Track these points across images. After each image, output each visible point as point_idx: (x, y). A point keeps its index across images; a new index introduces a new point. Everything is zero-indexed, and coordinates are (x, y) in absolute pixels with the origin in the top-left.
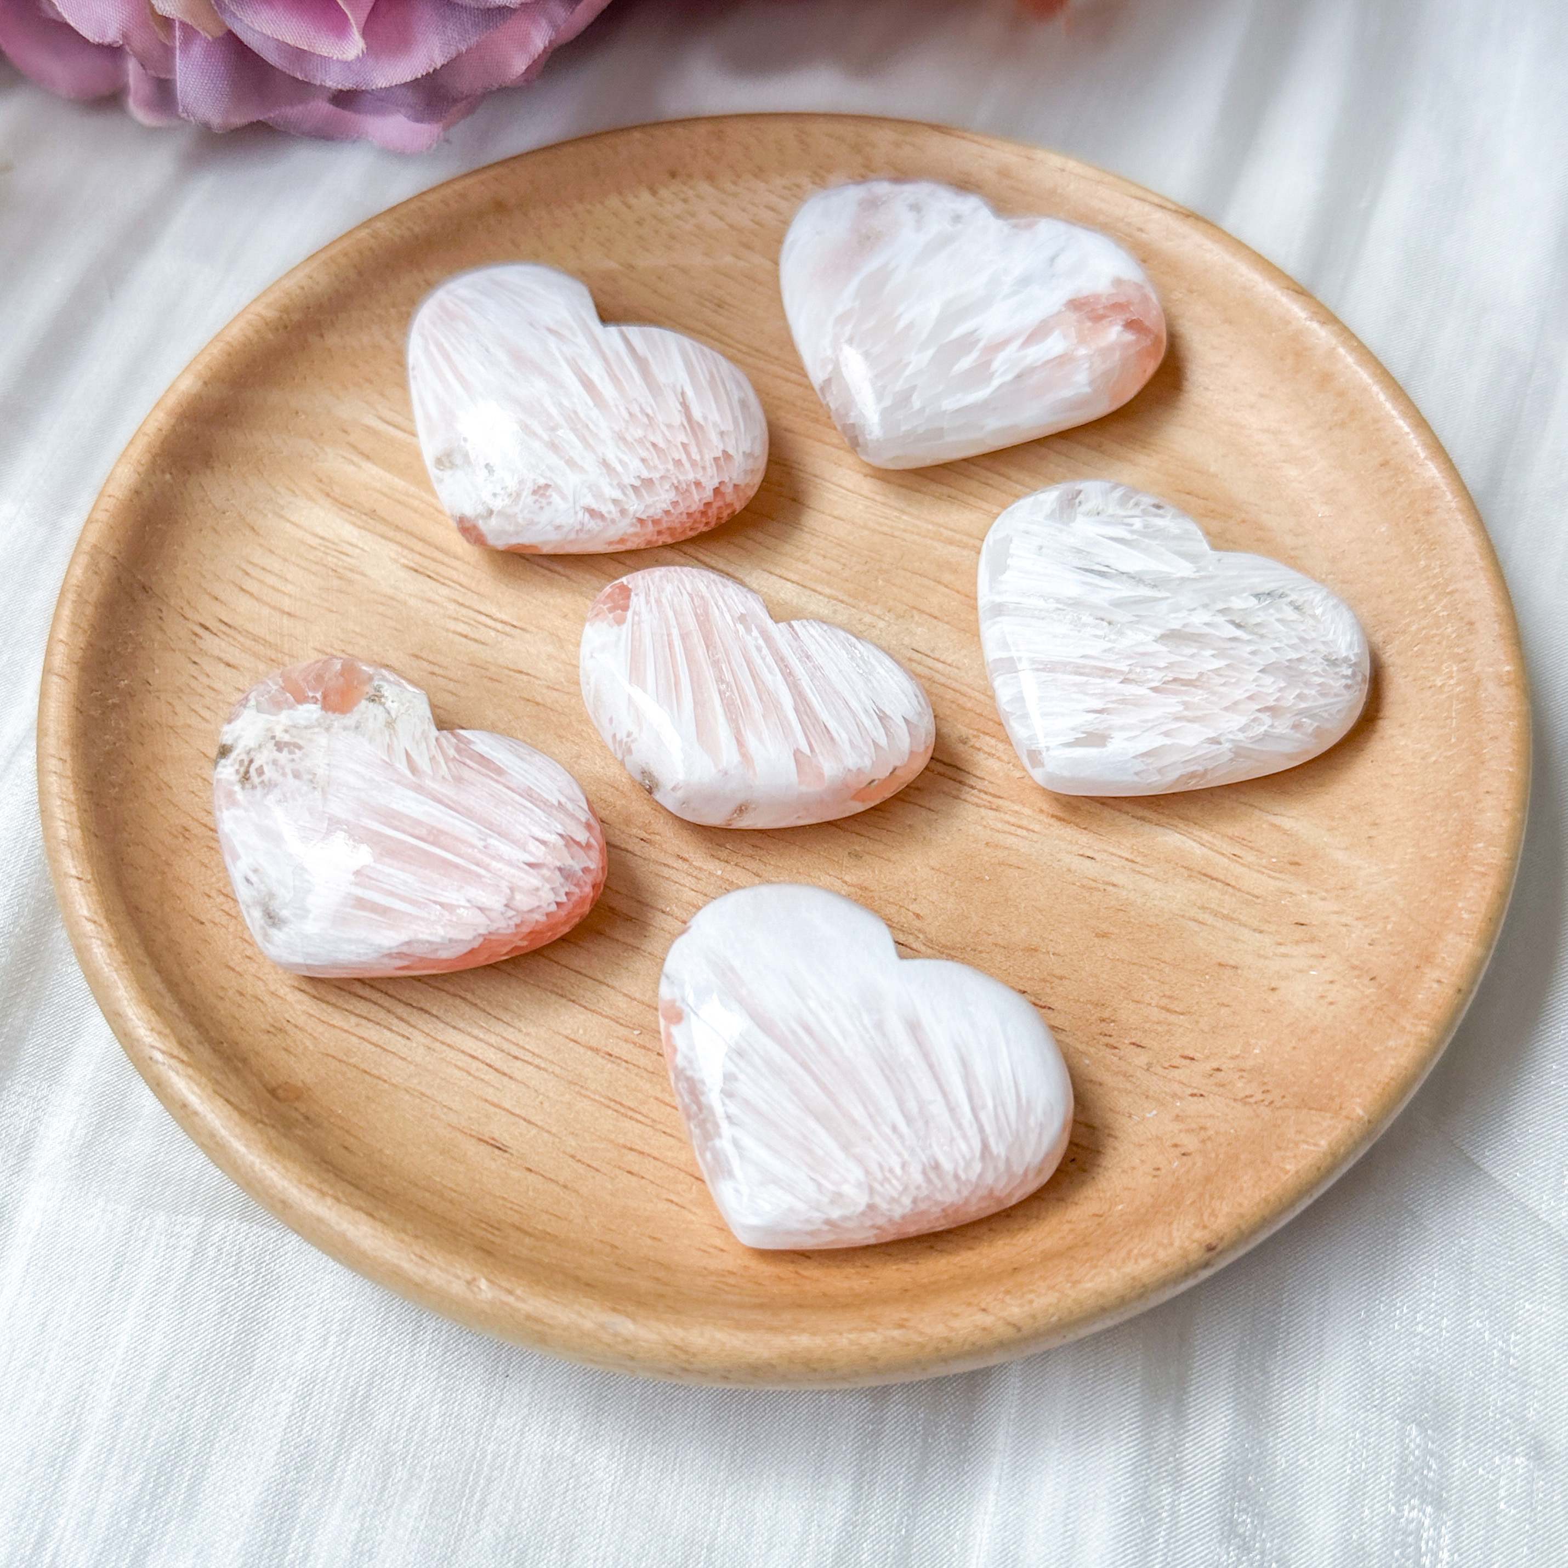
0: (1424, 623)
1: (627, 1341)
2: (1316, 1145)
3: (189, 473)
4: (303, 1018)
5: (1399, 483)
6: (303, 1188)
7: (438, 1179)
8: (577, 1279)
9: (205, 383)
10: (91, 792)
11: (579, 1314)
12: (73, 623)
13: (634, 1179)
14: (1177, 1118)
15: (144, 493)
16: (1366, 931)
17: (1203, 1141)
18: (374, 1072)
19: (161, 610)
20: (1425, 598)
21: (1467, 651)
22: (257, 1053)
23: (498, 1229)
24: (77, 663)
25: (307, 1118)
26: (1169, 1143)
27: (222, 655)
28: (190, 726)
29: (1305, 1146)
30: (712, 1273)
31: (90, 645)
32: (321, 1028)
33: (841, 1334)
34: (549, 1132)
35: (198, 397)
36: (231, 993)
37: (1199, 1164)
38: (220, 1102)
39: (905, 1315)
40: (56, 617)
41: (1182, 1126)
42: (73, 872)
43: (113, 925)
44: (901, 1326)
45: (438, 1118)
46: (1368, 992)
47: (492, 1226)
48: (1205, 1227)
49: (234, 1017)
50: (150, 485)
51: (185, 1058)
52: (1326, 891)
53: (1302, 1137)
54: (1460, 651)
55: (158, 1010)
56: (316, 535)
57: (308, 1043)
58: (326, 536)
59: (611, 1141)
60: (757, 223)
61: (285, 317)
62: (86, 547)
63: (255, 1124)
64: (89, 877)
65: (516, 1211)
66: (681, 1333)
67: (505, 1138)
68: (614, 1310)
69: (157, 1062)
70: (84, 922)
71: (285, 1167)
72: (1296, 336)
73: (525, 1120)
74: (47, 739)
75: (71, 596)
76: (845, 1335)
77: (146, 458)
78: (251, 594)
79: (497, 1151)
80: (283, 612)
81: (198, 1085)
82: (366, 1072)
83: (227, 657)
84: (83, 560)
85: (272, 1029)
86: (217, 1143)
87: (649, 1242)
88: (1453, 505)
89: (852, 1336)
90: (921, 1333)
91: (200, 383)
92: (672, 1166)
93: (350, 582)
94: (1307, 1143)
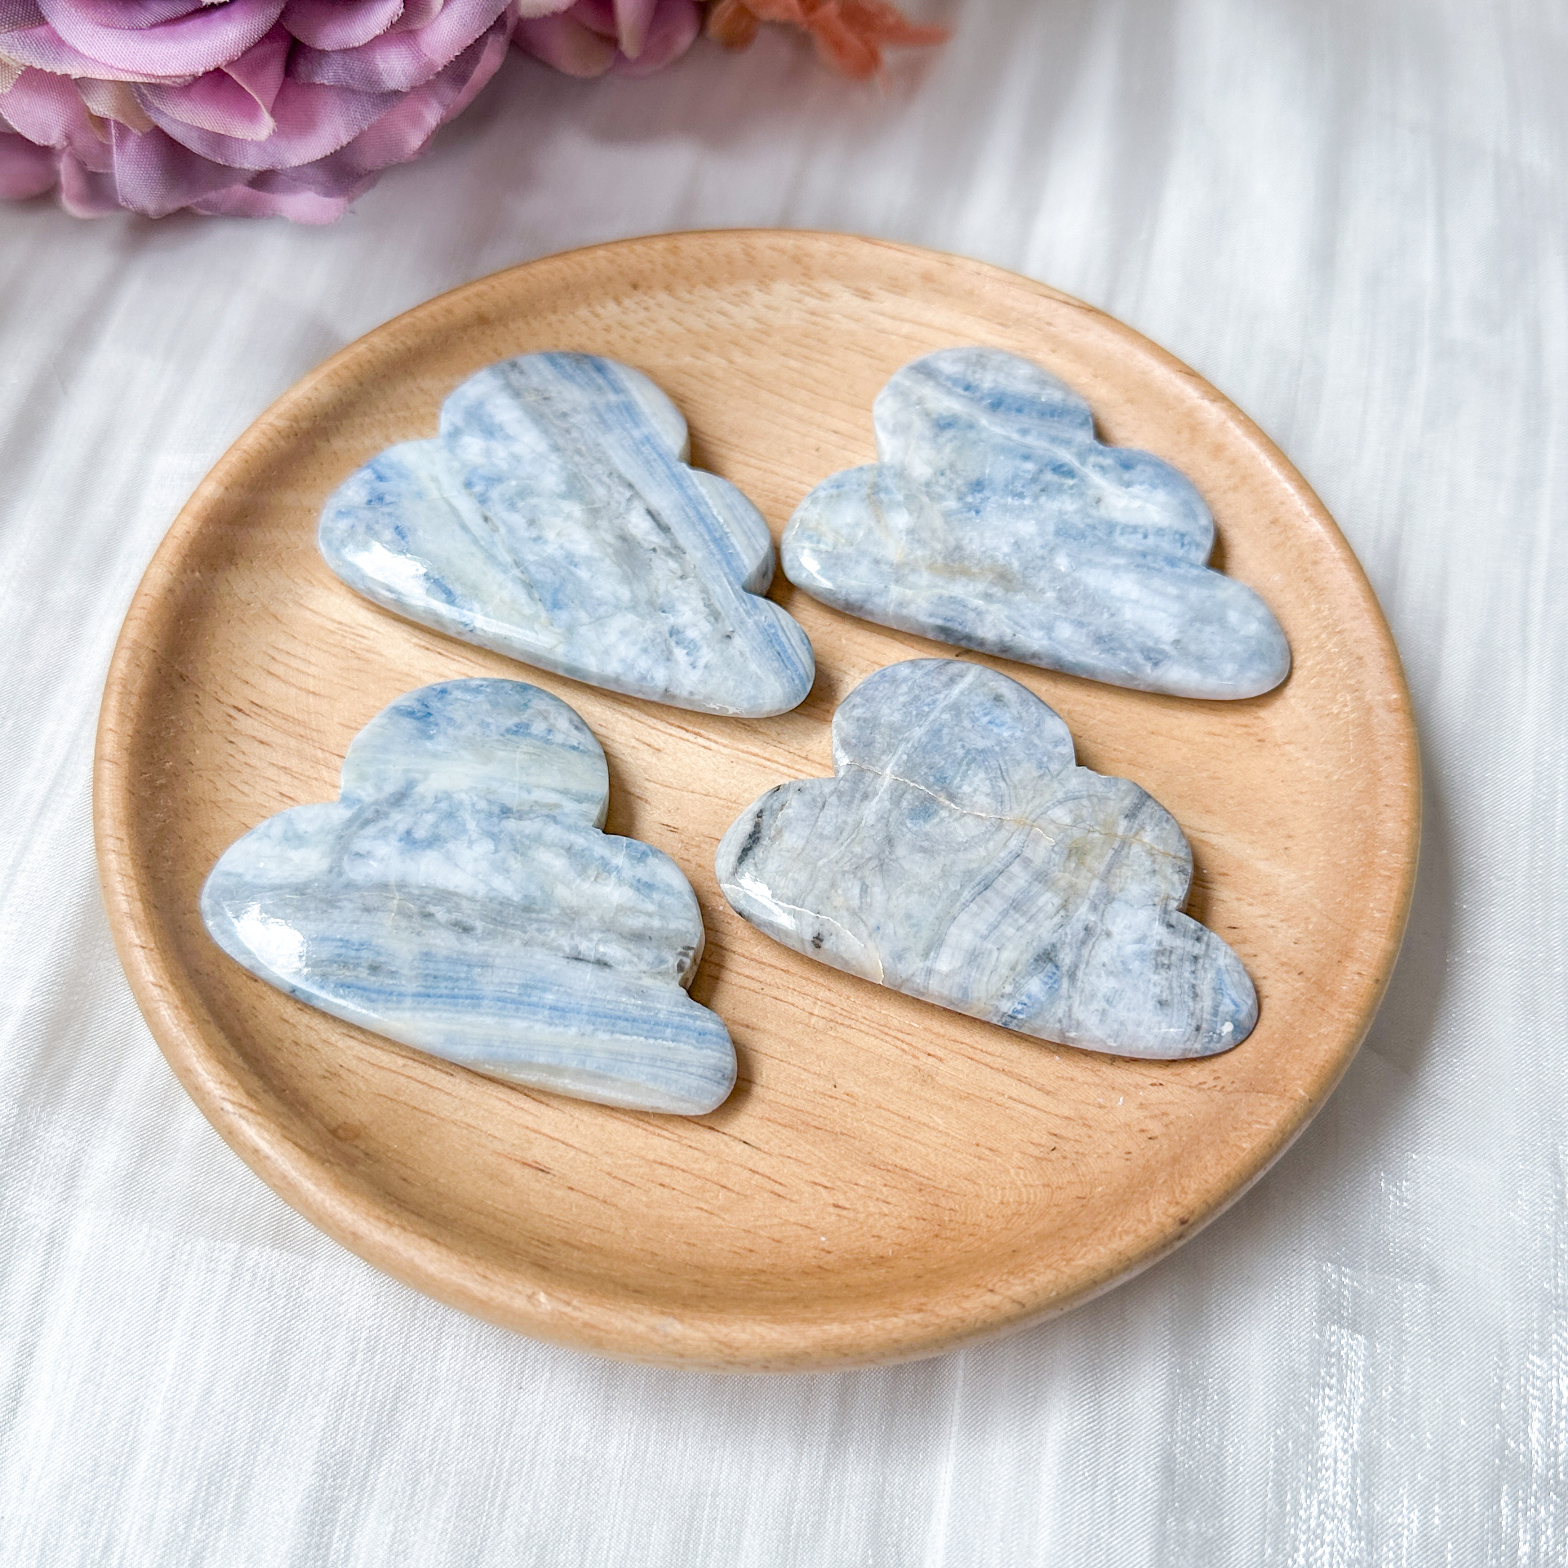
0: (1319, 658)
1: (676, 1341)
2: (1266, 1124)
3: (216, 570)
4: (355, 1062)
5: (1289, 538)
6: (371, 1220)
7: (489, 1202)
8: (625, 1287)
9: (226, 488)
10: (148, 867)
11: (631, 1318)
12: (120, 713)
13: (666, 1191)
14: (1141, 1106)
15: (178, 592)
16: (1290, 931)
17: (1167, 1126)
18: (423, 1107)
19: (197, 696)
20: (1317, 637)
21: (1358, 682)
22: (316, 1097)
23: (548, 1245)
24: (126, 749)
25: (367, 1154)
26: (1136, 1129)
27: (255, 734)
28: (231, 801)
29: (1258, 1126)
30: (743, 1273)
31: (137, 732)
32: (371, 1071)
33: (867, 1321)
34: (586, 1153)
35: (221, 502)
36: (287, 1043)
37: (1165, 1147)
38: (289, 1146)
39: (923, 1300)
40: (104, 708)
41: (1146, 1113)
42: (137, 941)
43: (177, 988)
44: (920, 1311)
45: (483, 1146)
46: (1298, 985)
47: (543, 1243)
48: (1177, 1203)
49: (292, 1066)
50: (182, 583)
51: (254, 1108)
52: (1253, 897)
53: (1254, 1118)
54: (1352, 682)
55: (225, 1064)
56: (333, 621)
57: (361, 1085)
58: (343, 621)
59: (643, 1158)
60: (712, 327)
61: (295, 425)
62: (127, 643)
63: (323, 1164)
64: (152, 945)
65: (564, 1228)
66: (724, 1330)
67: (547, 1162)
68: (663, 1313)
69: (228, 1112)
70: (151, 987)
71: (353, 1201)
72: (1190, 413)
73: (563, 1143)
74: (104, 821)
75: (117, 688)
76: (871, 1321)
77: (177, 559)
78: (278, 677)
79: (541, 1174)
80: (309, 692)
81: (268, 1131)
82: (415, 1108)
83: (261, 736)
84: (125, 654)
85: (327, 1074)
86: (289, 1184)
87: (685, 1247)
88: (1337, 555)
89: (878, 1323)
90: (938, 1316)
91: (222, 489)
92: (699, 1177)
93: (368, 661)
94: (1259, 1123)
